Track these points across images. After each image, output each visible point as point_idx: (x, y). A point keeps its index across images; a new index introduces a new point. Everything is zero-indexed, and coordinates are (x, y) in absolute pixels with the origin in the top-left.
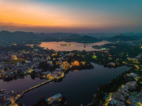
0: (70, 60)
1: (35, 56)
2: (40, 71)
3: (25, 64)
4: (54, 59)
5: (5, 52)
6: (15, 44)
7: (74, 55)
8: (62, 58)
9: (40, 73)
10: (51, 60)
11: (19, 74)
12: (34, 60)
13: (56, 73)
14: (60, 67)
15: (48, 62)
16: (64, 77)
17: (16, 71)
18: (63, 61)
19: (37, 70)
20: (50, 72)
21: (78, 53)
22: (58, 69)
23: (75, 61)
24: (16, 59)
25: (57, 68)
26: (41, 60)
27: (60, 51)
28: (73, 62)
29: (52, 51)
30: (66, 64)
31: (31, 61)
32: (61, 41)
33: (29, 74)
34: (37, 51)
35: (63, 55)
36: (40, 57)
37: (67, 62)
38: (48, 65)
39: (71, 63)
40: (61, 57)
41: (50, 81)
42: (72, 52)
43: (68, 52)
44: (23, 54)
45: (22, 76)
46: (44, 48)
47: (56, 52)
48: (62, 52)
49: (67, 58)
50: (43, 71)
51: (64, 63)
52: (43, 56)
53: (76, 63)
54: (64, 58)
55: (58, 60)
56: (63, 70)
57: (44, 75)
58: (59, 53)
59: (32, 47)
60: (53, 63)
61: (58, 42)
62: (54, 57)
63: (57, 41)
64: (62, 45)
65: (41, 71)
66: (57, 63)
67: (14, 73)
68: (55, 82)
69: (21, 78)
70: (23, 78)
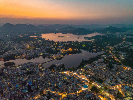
0: (66, 47)
1: (42, 45)
2: (48, 54)
3: (37, 50)
4: (56, 47)
6: (22, 36)
7: (69, 44)
8: (61, 46)
10: (54, 47)
12: (42, 47)
13: (58, 55)
15: (52, 49)
16: (63, 57)
18: (62, 48)
19: (46, 53)
20: (54, 54)
21: (72, 43)
22: (59, 53)
24: (29, 47)
26: (47, 48)
27: (58, 42)
28: (68, 49)
29: (52, 42)
30: (63, 50)
31: (40, 48)
32: (58, 32)
33: (41, 55)
34: (41, 42)
35: (61, 45)
36: (46, 46)
37: (64, 49)
38: (53, 50)
39: (67, 49)
40: (60, 45)
41: (55, 59)
42: (68, 42)
43: (65, 42)
44: (32, 44)
47: (56, 42)
48: (60, 42)
49: (64, 46)
50: (50, 54)
51: (62, 49)
52: (47, 45)
53: (70, 49)
54: (62, 46)
55: (58, 48)
56: (62, 54)
57: (51, 56)
58: (58, 43)
59: (37, 38)
60: (55, 49)
61: (56, 33)
62: (56, 45)
64: (60, 36)
66: (58, 49)
67: (32, 55)
69: (37, 58)
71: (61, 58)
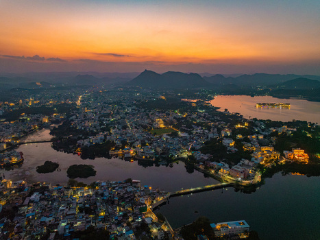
0: (283, 144)
1: (198, 125)
2: (206, 158)
3: (176, 139)
4: (239, 136)
5: (145, 111)
6: (163, 97)
7: (293, 132)
8: (261, 137)
9: (204, 162)
10: (233, 137)
11: (164, 156)
12: (194, 132)
13: (241, 169)
14: (253, 159)
15: (225, 142)
16: (260, 184)
17: (159, 150)
18: (262, 144)
19: (199, 155)
20: (227, 165)
21: (309, 130)
22: (246, 162)
23: (296, 148)
24: (162, 126)
25: (246, 158)
26: (210, 135)
27: (255, 119)
28: (290, 150)
29: (237, 118)
30: (269, 152)
31: (190, 133)
32: (261, 93)
33: (183, 159)
34: (202, 115)
35: (263, 130)
36: (209, 128)
37: (271, 149)
38: (225, 148)
39: (285, 152)
40: (258, 133)
41: (225, 186)
42: (289, 124)
43: (279, 124)
44: (175, 118)
45: (169, 161)
46: (219, 108)
47: (245, 120)
48: (261, 121)
50: (212, 161)
51: (265, 149)
52: (216, 126)
53: (300, 155)
54: (265, 136)
55: (248, 141)
56: (260, 167)
57: (212, 168)
58: (254, 123)
59: (194, 105)
60: (235, 146)
61: (253, 96)
62: (241, 131)
63: (252, 93)
64: (264, 104)
65: (208, 160)
66: (247, 147)
67: (156, 152)
68: (237, 190)
69: (167, 165)
70: (171, 166)
71: (251, 188)
